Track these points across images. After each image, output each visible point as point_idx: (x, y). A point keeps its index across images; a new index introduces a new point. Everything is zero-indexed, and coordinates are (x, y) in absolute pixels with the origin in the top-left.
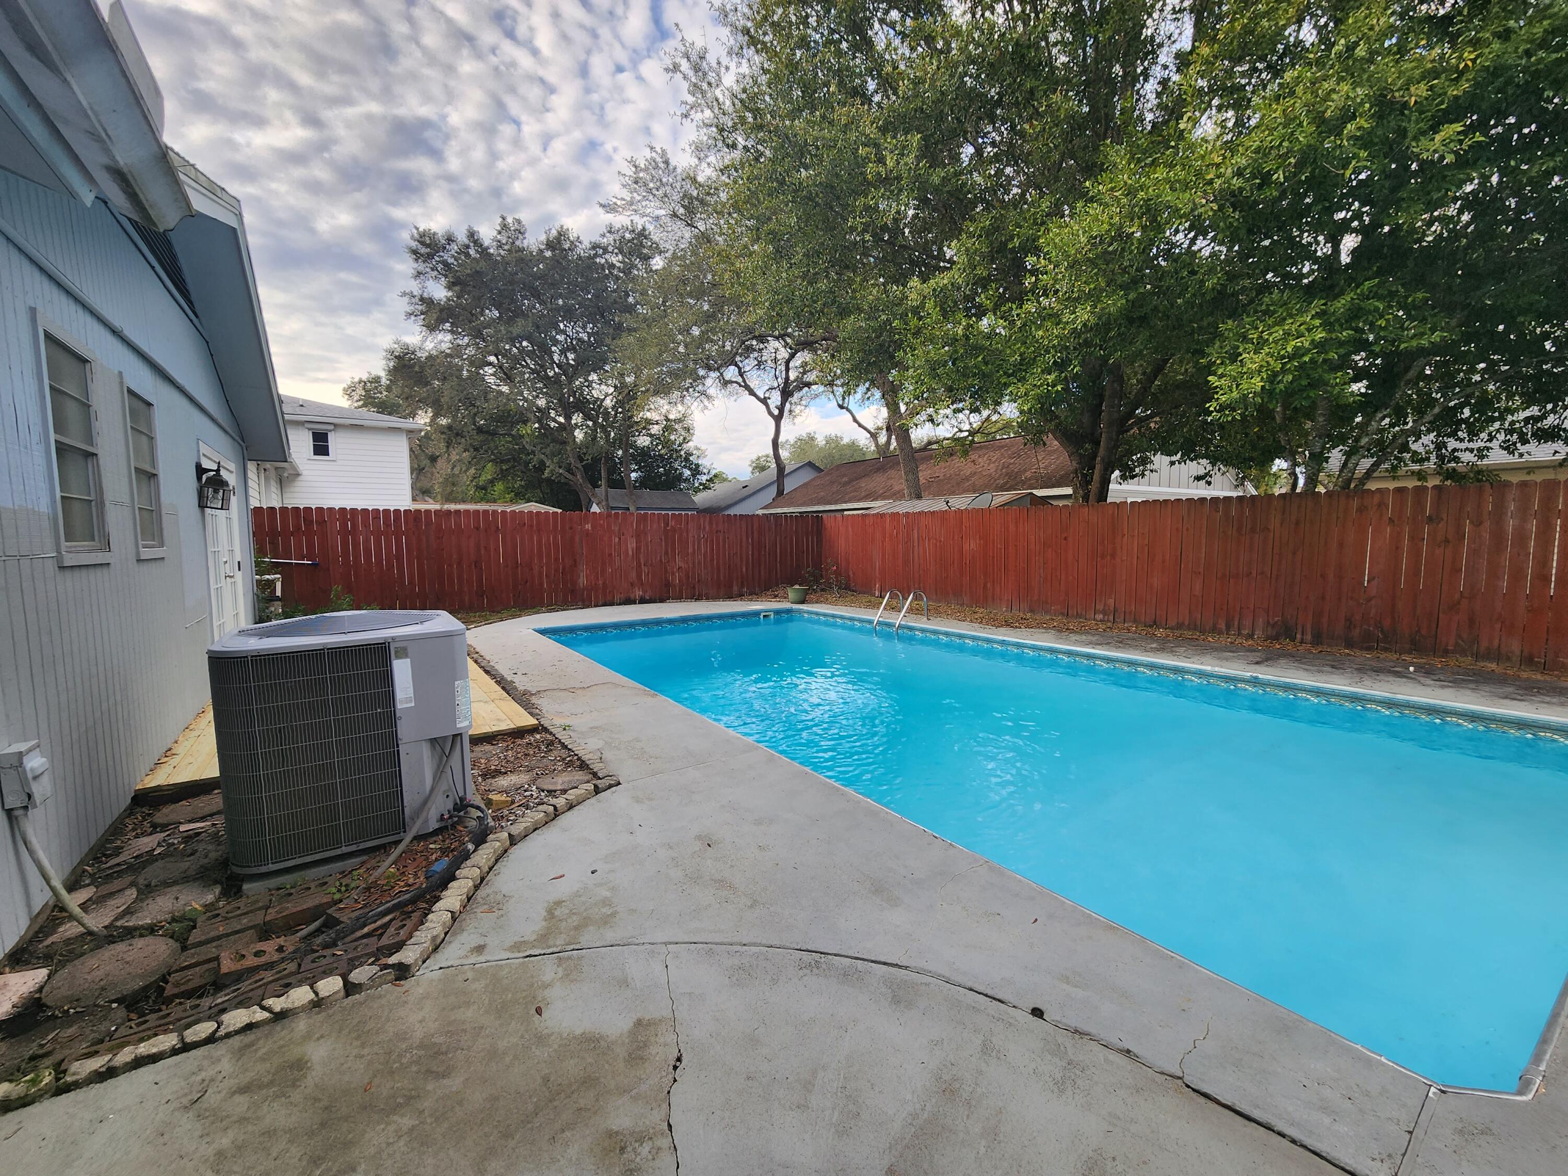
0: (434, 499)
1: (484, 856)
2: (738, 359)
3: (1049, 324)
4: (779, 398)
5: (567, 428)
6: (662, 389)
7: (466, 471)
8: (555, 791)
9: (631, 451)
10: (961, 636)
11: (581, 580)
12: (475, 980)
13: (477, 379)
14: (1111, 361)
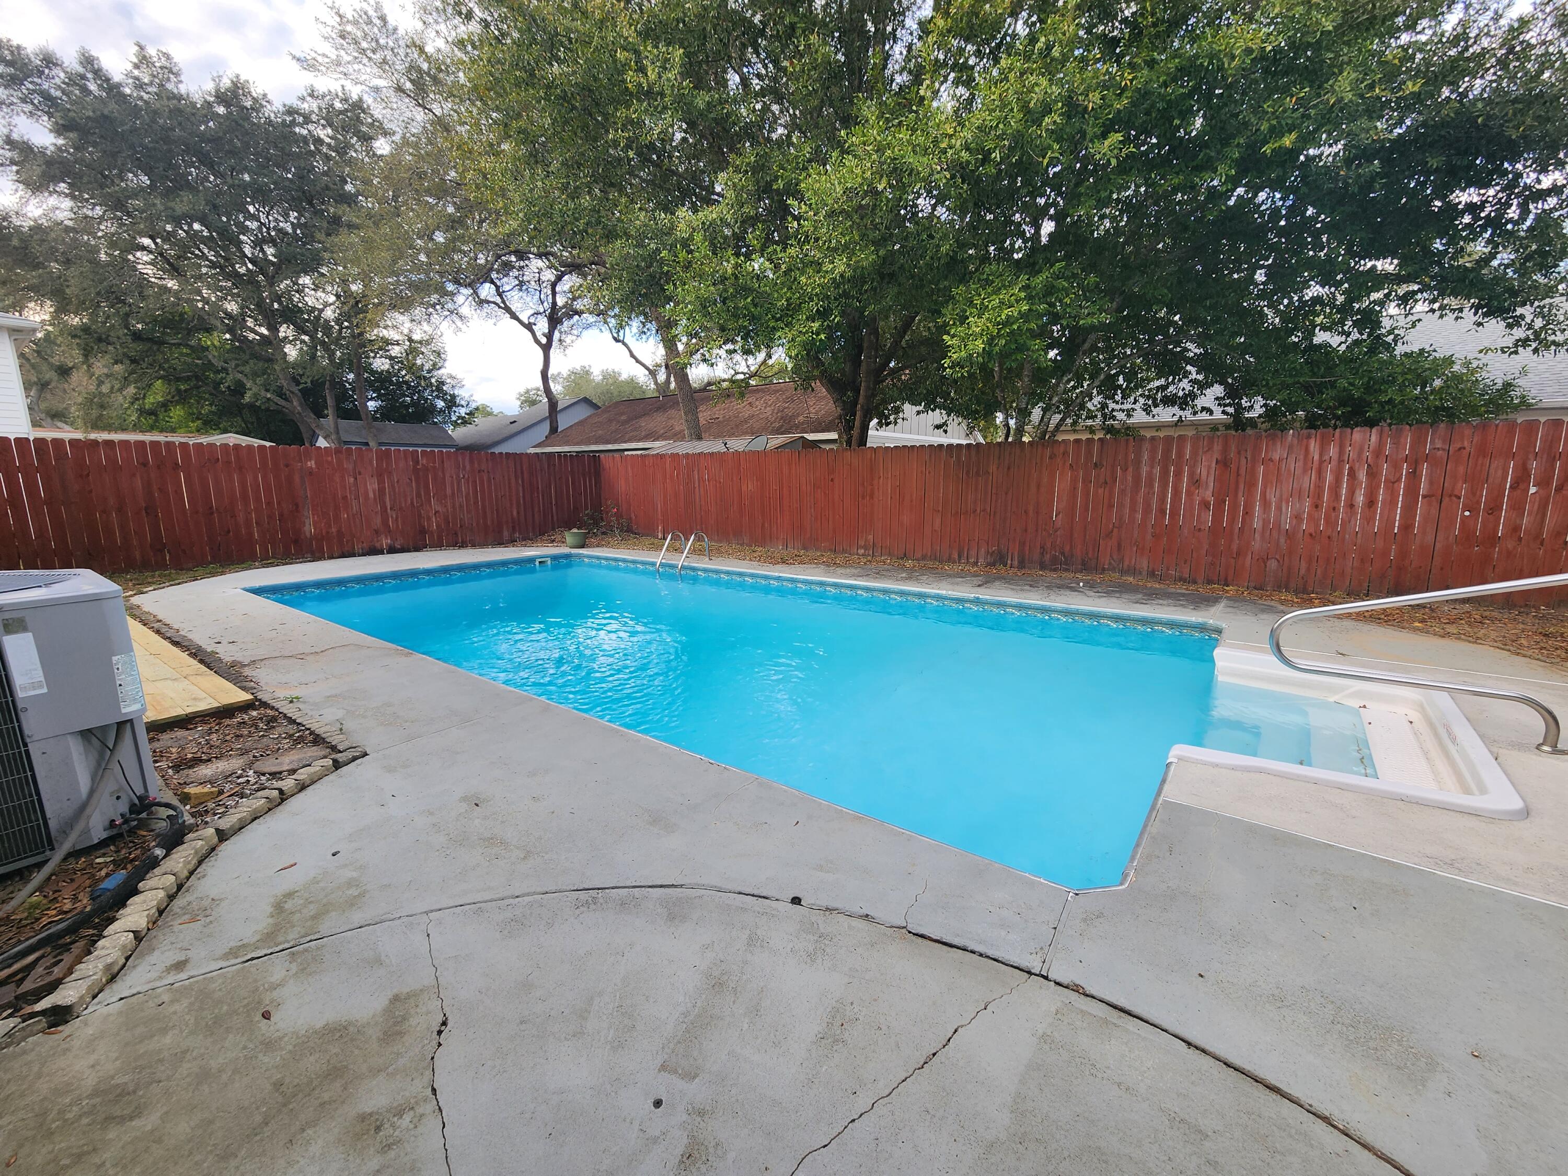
0: (72, 424)
1: (181, 859)
2: (494, 275)
3: (810, 271)
4: (546, 325)
5: (273, 342)
6: (402, 304)
7: (120, 390)
8: (280, 773)
9: (366, 375)
10: (741, 574)
11: (307, 528)
12: (172, 1002)
13: (124, 267)
14: (866, 313)
